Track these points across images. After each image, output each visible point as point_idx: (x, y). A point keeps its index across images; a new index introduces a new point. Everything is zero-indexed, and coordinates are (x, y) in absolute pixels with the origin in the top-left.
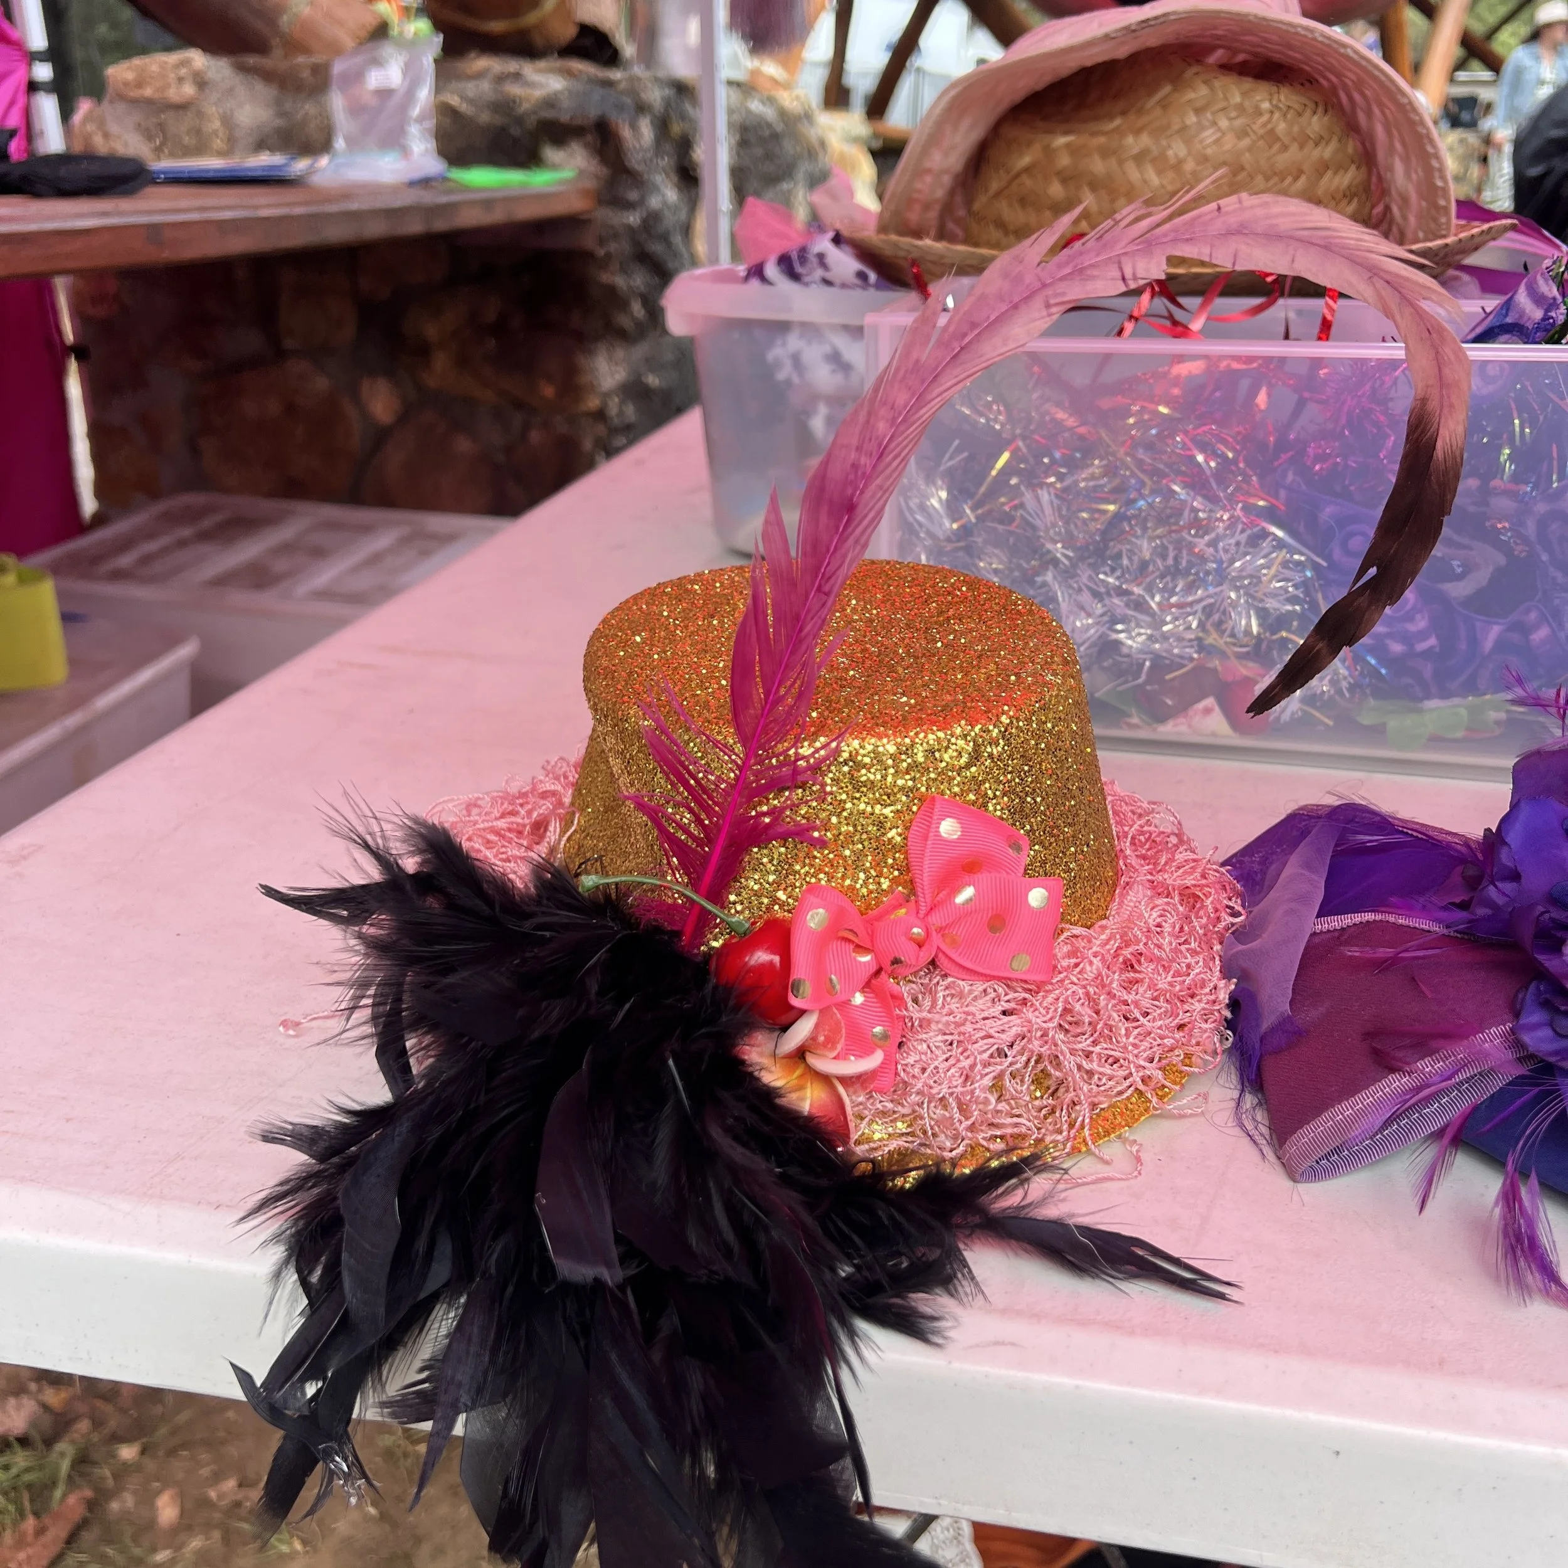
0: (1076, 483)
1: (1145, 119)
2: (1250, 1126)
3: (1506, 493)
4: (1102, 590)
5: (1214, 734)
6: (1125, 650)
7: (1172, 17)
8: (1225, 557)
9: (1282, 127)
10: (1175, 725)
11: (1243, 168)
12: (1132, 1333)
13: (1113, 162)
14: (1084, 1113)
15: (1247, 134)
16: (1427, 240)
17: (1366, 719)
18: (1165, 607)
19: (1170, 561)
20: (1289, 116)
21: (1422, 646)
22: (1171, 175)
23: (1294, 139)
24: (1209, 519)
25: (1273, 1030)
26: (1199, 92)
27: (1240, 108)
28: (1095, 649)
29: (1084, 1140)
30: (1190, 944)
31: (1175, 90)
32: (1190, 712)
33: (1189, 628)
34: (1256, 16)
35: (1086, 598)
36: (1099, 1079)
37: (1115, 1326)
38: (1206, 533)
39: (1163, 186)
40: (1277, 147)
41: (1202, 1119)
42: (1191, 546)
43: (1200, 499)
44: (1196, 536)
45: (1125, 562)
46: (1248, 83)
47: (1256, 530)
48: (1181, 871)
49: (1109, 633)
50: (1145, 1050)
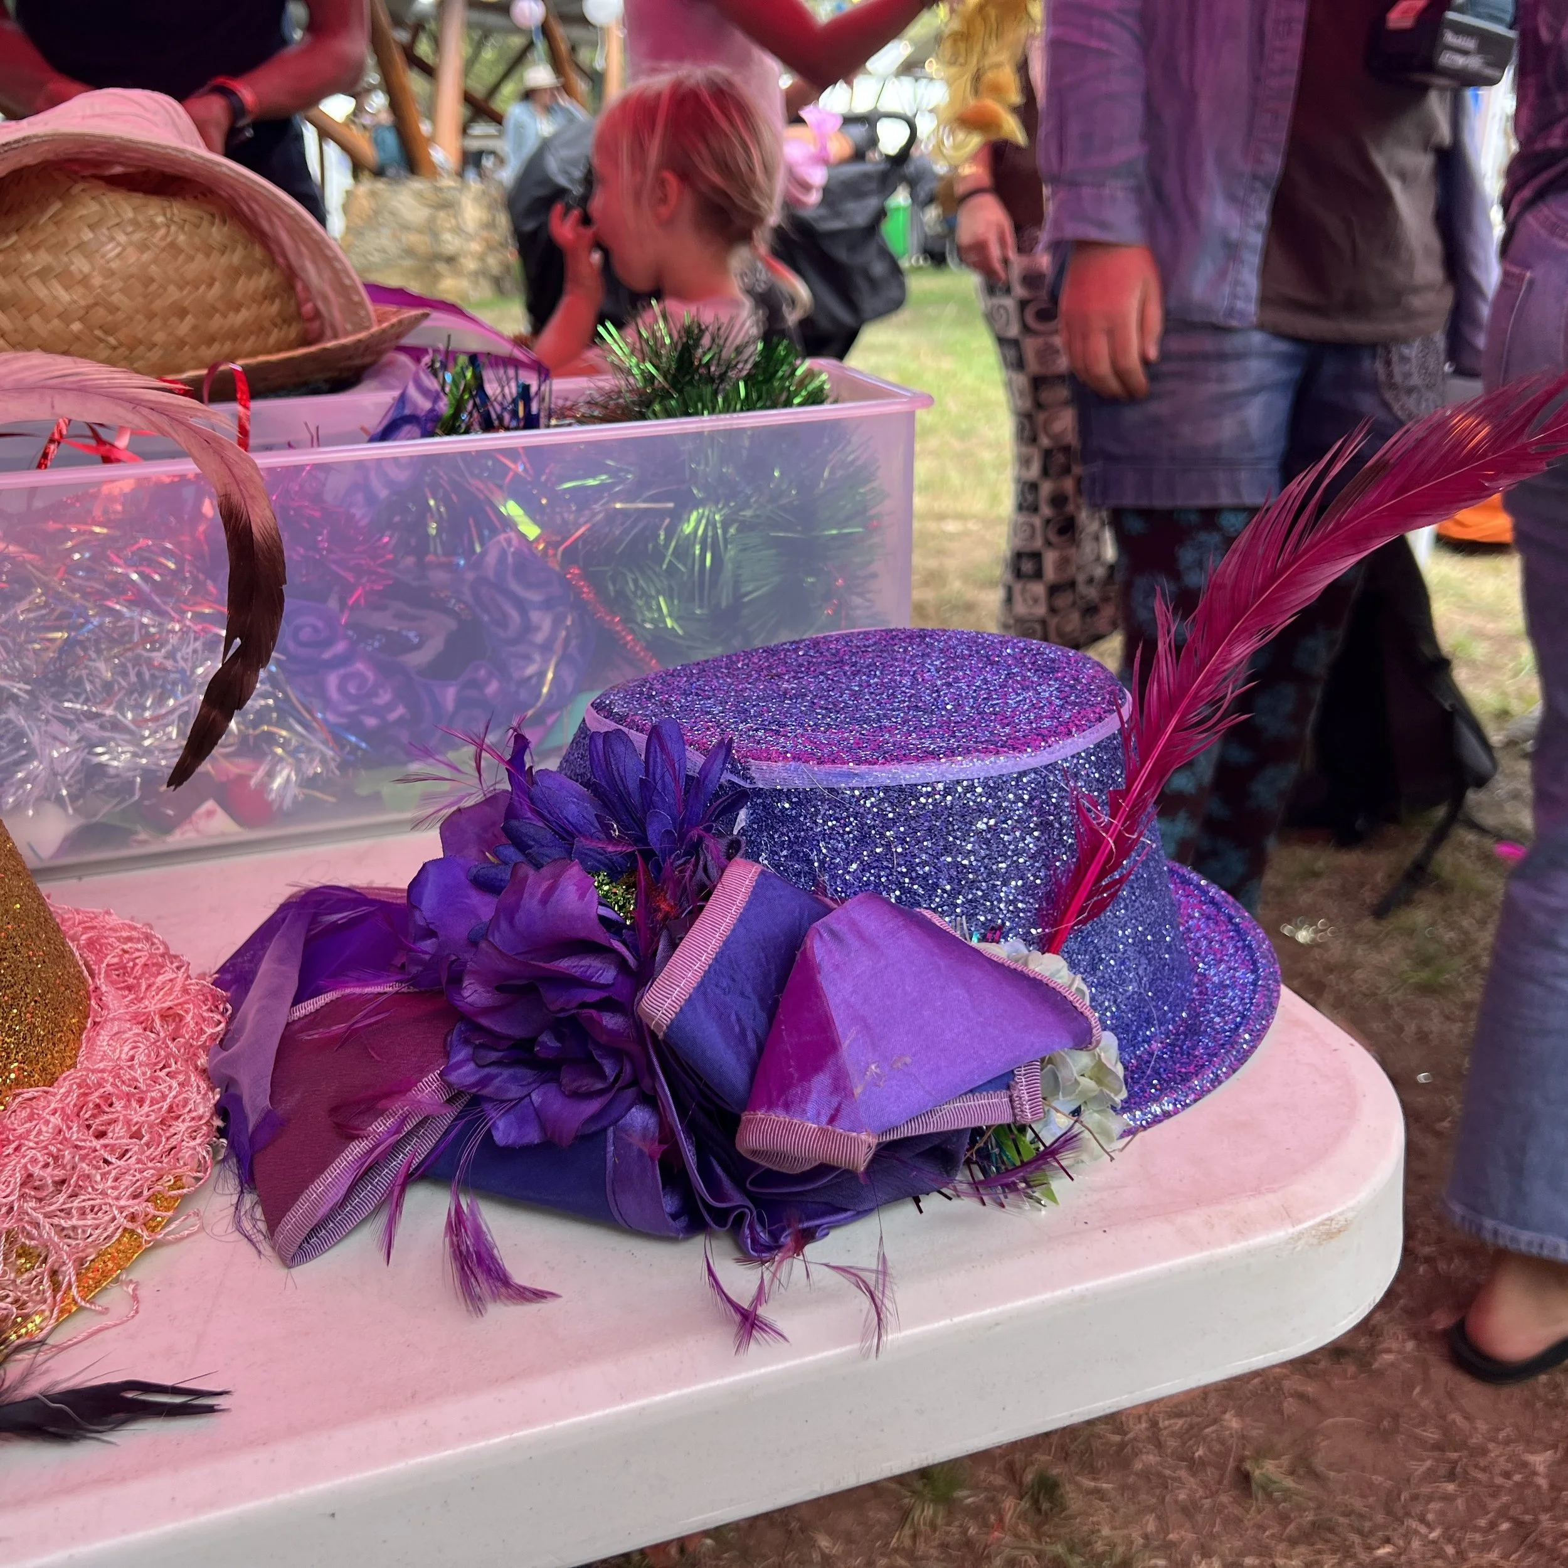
0: (16, 615)
1: (40, 236)
2: (247, 1225)
3: (440, 566)
4: (72, 717)
5: (223, 834)
6: (112, 772)
7: (35, 140)
8: (187, 667)
9: (182, 238)
10: (182, 834)
11: (153, 280)
12: (123, 1480)
13: (15, 279)
14: (69, 1273)
15: (148, 248)
16: (354, 332)
17: (363, 791)
18: (140, 722)
19: (133, 678)
20: (186, 228)
21: (393, 716)
22: (80, 290)
23: (198, 250)
24: (160, 632)
25: (258, 1127)
26: (89, 208)
27: (135, 223)
28: (82, 776)
29: (74, 1300)
30: (170, 1066)
31: (65, 206)
32: (194, 818)
33: (170, 739)
34: (121, 138)
35: (56, 728)
36: (84, 1232)
37: (105, 1481)
38: (162, 646)
39: (75, 302)
40: (182, 258)
41: (203, 1234)
42: (149, 662)
43: (149, 613)
44: (153, 650)
45: (88, 687)
46: (138, 199)
47: (209, 636)
48: (161, 993)
49: (89, 757)
50: (127, 1189)
